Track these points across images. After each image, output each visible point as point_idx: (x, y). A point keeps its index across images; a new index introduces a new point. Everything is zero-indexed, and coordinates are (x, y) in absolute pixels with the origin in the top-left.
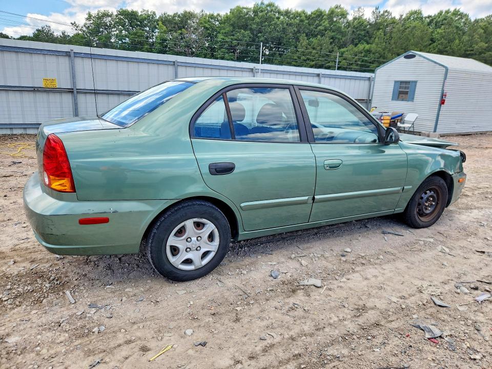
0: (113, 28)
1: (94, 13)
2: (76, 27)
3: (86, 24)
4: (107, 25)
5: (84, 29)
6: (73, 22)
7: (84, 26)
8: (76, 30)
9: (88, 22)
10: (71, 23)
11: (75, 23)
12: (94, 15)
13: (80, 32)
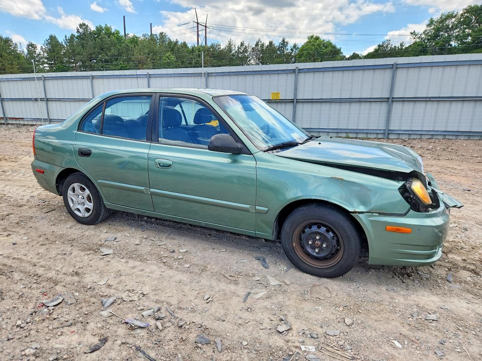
0: (455, 29)
1: (437, 17)
2: (414, 36)
3: (426, 31)
4: (448, 28)
5: (423, 36)
6: (413, 32)
7: (424, 32)
8: (414, 38)
9: (429, 28)
10: (411, 33)
11: (414, 32)
12: (436, 20)
13: (418, 40)
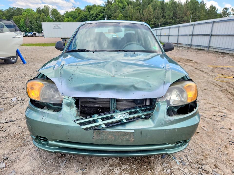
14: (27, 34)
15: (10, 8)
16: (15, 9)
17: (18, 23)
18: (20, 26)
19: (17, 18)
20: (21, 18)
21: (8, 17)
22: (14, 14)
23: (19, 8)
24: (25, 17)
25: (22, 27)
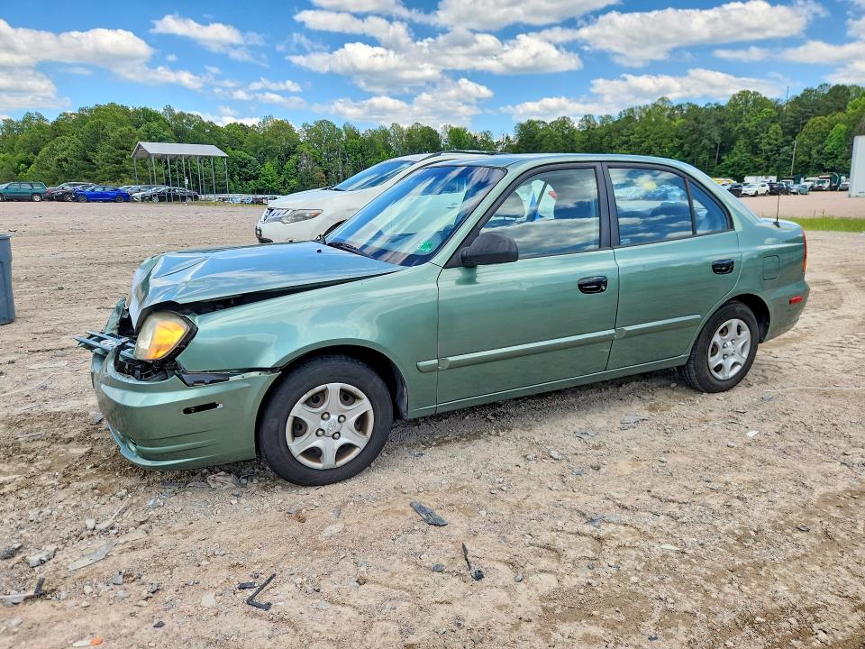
14: (840, 180)
15: (808, 92)
16: (826, 92)
17: (821, 142)
18: (821, 154)
19: (820, 124)
20: (838, 121)
21: (789, 122)
22: (813, 111)
23: (844, 87)
24: (852, 118)
25: (831, 154)
